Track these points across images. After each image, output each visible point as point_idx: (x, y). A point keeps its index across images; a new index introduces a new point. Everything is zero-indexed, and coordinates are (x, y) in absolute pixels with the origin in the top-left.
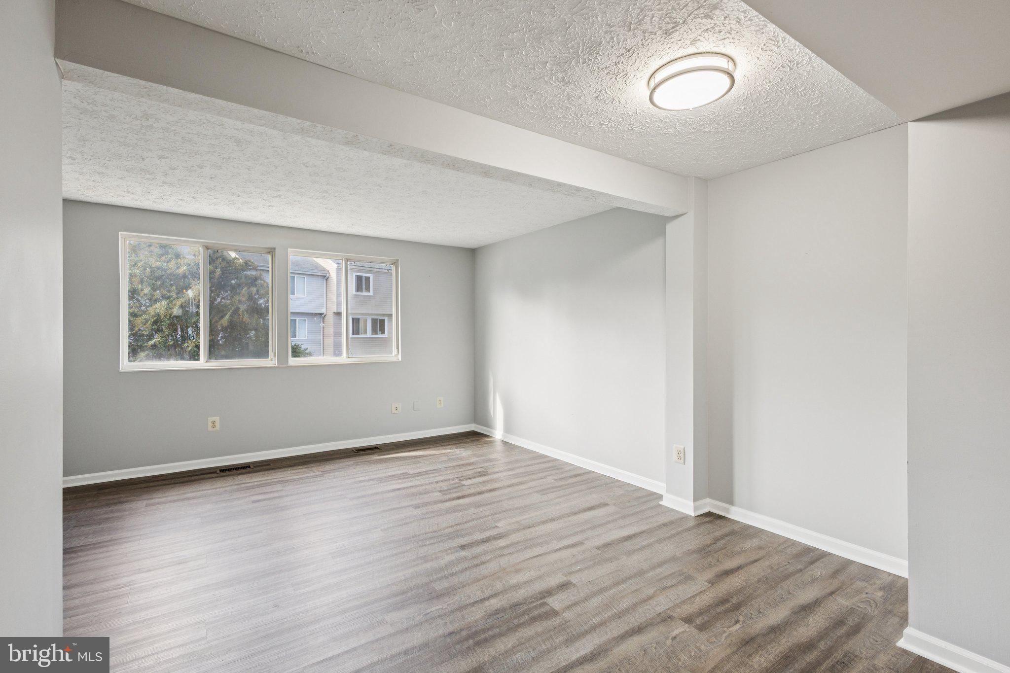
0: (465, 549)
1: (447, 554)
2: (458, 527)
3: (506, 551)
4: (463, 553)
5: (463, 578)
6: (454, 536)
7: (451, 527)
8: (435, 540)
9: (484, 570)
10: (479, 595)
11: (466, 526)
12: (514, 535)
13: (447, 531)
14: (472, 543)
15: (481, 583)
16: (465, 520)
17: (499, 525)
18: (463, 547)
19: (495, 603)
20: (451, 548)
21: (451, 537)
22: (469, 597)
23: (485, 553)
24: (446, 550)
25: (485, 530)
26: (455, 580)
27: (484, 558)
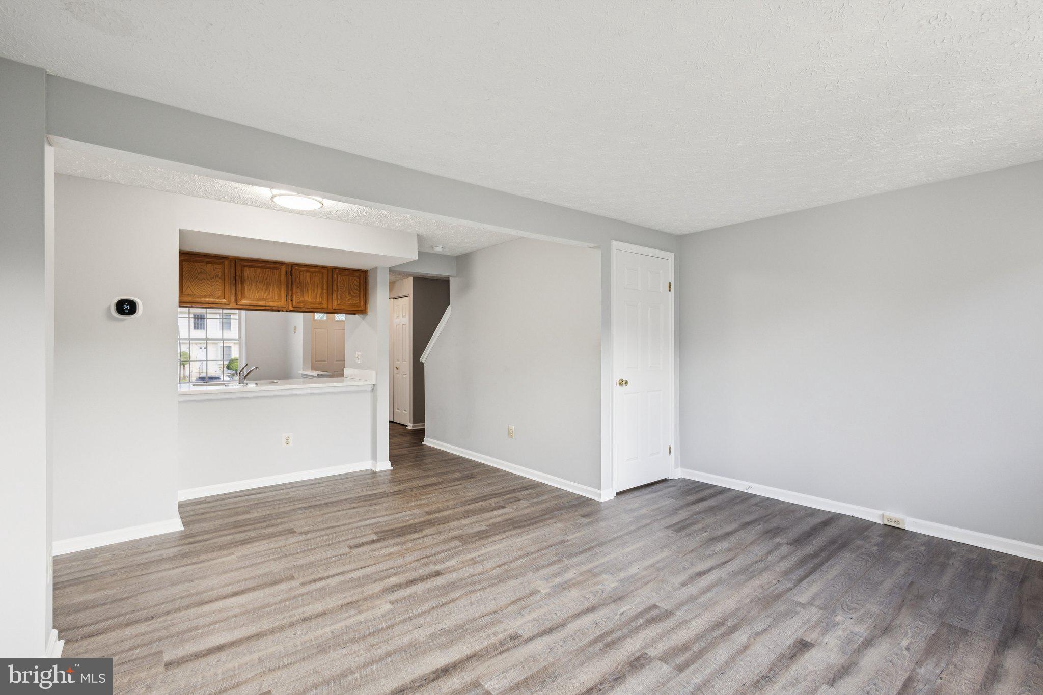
0: (435, 572)
1: (453, 566)
2: (444, 600)
3: (393, 571)
4: (438, 567)
5: (438, 549)
6: (448, 587)
7: (453, 601)
8: (469, 581)
9: (419, 555)
10: (426, 540)
11: (433, 603)
12: (376, 591)
13: (457, 594)
14: (427, 578)
15: (423, 546)
16: (435, 612)
17: (388, 607)
18: (438, 574)
19: (416, 536)
20: (450, 572)
21: (453, 586)
22: (433, 538)
23: (415, 569)
24: (455, 570)
25: (410, 596)
26: (444, 547)
27: (418, 564)
